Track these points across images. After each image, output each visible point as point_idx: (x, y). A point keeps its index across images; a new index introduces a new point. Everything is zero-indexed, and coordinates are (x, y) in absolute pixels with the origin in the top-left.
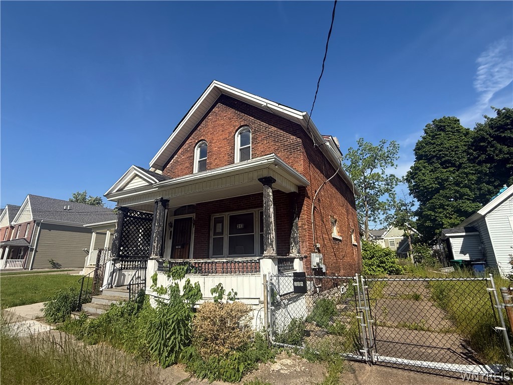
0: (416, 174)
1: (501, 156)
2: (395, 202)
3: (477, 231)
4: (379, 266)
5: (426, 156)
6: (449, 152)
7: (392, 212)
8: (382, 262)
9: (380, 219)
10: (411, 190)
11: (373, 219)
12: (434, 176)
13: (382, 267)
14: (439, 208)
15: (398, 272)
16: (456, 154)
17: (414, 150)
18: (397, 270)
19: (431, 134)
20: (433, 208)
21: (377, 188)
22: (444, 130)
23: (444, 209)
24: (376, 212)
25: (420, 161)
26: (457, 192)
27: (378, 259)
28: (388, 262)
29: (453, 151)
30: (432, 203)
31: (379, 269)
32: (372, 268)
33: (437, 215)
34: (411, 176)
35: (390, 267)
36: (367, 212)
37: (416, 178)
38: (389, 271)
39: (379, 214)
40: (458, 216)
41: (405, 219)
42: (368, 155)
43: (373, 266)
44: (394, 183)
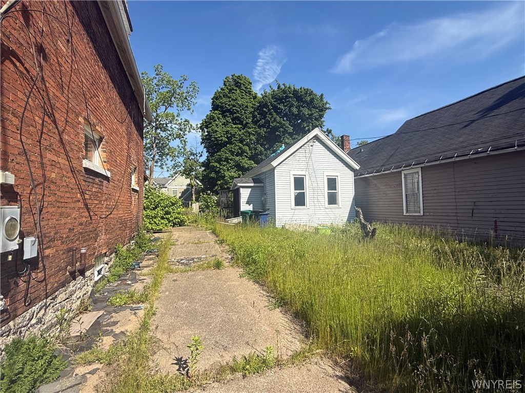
0: (211, 123)
1: (275, 124)
2: (185, 150)
3: (263, 183)
4: (162, 218)
5: (222, 107)
6: (241, 110)
7: (181, 160)
8: (168, 213)
9: (168, 166)
10: (203, 139)
11: (160, 165)
12: (225, 129)
13: (166, 218)
14: (224, 161)
15: (181, 224)
16: (245, 113)
17: (212, 99)
18: (182, 221)
19: (229, 88)
20: (219, 161)
21: (169, 131)
22: (239, 87)
23: (228, 162)
24: (164, 157)
25: (216, 112)
26: (240, 148)
27: (163, 210)
28: (174, 212)
29: (243, 109)
30: (219, 155)
31: (162, 221)
32: (155, 222)
33: (221, 167)
34: (206, 125)
35: (175, 218)
36: (154, 156)
37: (210, 127)
38: (173, 223)
39: (167, 160)
40: (237, 170)
41: (192, 169)
42: (166, 90)
43: (155, 218)
44: (188, 130)
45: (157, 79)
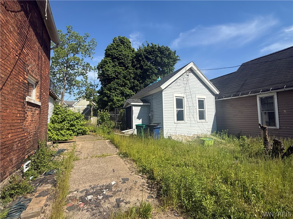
0: (105, 65)
2: (86, 82)
3: (149, 103)
4: (68, 129)
5: (112, 55)
6: (124, 58)
7: (84, 89)
8: (72, 125)
9: (75, 92)
10: (99, 75)
11: (69, 91)
12: (114, 69)
13: (72, 129)
14: (113, 90)
15: (84, 133)
16: (127, 60)
17: (105, 51)
18: (84, 131)
19: (116, 44)
20: (110, 90)
21: (76, 69)
22: (123, 44)
23: (115, 91)
24: (72, 87)
25: (108, 58)
26: (124, 82)
27: (69, 123)
28: (78, 125)
29: (126, 57)
30: (110, 86)
31: (68, 132)
32: (61, 133)
33: (111, 93)
34: (101, 67)
35: (79, 129)
36: (65, 86)
37: (104, 68)
38: (77, 133)
39: (74, 89)
40: (121, 96)
41: (91, 95)
42: (74, 43)
43: (62, 130)
44: (88, 69)
45: (68, 35)
